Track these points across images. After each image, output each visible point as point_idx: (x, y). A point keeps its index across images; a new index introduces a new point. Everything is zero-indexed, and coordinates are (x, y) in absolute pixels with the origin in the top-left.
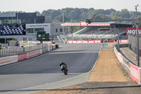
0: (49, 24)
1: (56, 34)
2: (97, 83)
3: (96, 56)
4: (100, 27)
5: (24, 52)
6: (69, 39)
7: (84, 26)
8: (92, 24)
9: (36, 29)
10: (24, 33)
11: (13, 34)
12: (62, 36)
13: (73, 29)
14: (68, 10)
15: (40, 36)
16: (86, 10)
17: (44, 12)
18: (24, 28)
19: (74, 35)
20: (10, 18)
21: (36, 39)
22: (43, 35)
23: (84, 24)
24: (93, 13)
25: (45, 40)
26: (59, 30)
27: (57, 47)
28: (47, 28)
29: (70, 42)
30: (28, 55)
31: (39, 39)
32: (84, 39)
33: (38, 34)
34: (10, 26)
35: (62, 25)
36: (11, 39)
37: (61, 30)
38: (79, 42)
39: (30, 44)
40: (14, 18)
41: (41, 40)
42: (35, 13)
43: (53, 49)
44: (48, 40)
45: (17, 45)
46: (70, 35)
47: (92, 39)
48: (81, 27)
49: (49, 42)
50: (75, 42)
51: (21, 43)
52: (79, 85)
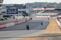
0: (28, 9)
1: (31, 13)
2: (49, 34)
3: (48, 23)
4: (50, 10)
5: (17, 21)
6: (36, 15)
7: (43, 10)
8: (46, 9)
9: (22, 11)
10: (17, 13)
11: (12, 14)
12: (33, 14)
13: (38, 11)
14: (36, 3)
15: (24, 14)
16: (44, 3)
17: (26, 4)
18: (17, 11)
19: (39, 13)
20: (11, 7)
21: (22, 15)
22: (26, 14)
23: (43, 9)
24: (47, 4)
25: (26, 16)
26: (32, 12)
27: (31, 19)
28: (27, 11)
29: (37, 17)
30: (19, 23)
31: (23, 15)
32: (43, 15)
33: (23, 13)
34: (11, 10)
35: (33, 9)
36: (12, 16)
37: (33, 12)
38: (41, 17)
39: (20, 17)
40: (13, 7)
41: (25, 16)
42: (22, 4)
43: (30, 20)
44: (28, 16)
45: (14, 18)
46: (37, 14)
47: (47, 15)
48: (42, 10)
49: (28, 17)
50: (39, 17)
51: (16, 17)
52: (41, 35)
